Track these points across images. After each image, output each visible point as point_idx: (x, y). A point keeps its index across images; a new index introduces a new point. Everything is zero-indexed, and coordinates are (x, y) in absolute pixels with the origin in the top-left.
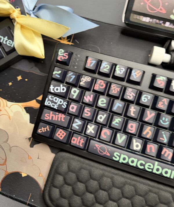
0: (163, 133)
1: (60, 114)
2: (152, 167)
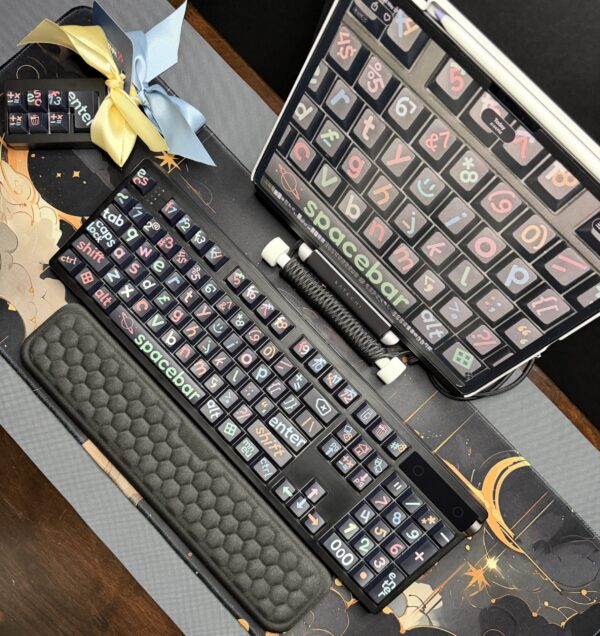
0: (209, 341)
1: (100, 252)
2: (174, 374)
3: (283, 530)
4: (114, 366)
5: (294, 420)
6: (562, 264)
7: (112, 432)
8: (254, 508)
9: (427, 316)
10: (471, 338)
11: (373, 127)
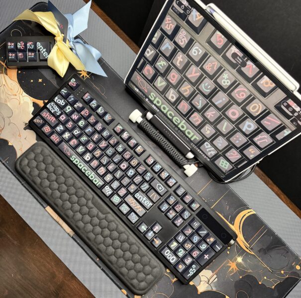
0: (106, 158)
1: (53, 117)
2: (89, 174)
3: (142, 247)
4: (60, 171)
5: (146, 194)
6: (269, 121)
7: (60, 202)
8: (128, 236)
9: (207, 145)
10: (228, 155)
11: (182, 60)
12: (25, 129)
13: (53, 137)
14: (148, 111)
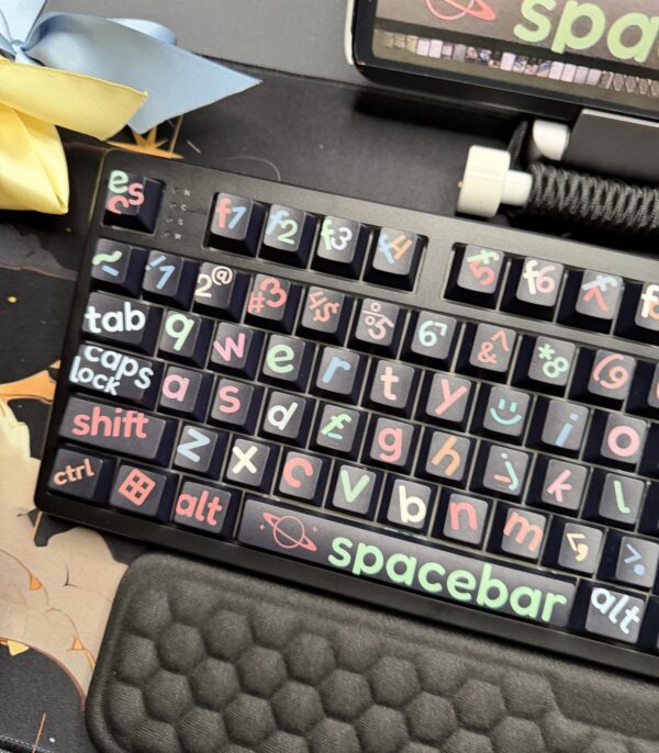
0: (504, 456)
1: (130, 413)
2: (471, 585)
12: (41, 540)
13: (185, 505)
14: (531, 121)
